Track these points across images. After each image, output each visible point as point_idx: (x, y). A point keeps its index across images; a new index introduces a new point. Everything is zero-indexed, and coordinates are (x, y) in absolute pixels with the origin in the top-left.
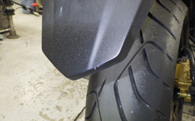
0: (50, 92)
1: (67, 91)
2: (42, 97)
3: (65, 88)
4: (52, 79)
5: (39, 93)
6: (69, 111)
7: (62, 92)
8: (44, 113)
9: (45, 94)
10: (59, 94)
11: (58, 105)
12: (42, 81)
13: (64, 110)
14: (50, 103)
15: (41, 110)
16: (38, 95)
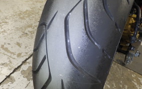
0: (13, 31)
1: (28, 33)
2: (6, 34)
3: (27, 30)
4: (16, 21)
5: (3, 30)
6: (27, 48)
7: (24, 32)
8: (5, 46)
9: (8, 32)
10: (21, 34)
11: (18, 42)
12: (7, 21)
13: (23, 46)
14: (12, 39)
15: (3, 44)
16: (2, 32)
